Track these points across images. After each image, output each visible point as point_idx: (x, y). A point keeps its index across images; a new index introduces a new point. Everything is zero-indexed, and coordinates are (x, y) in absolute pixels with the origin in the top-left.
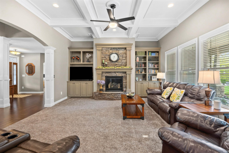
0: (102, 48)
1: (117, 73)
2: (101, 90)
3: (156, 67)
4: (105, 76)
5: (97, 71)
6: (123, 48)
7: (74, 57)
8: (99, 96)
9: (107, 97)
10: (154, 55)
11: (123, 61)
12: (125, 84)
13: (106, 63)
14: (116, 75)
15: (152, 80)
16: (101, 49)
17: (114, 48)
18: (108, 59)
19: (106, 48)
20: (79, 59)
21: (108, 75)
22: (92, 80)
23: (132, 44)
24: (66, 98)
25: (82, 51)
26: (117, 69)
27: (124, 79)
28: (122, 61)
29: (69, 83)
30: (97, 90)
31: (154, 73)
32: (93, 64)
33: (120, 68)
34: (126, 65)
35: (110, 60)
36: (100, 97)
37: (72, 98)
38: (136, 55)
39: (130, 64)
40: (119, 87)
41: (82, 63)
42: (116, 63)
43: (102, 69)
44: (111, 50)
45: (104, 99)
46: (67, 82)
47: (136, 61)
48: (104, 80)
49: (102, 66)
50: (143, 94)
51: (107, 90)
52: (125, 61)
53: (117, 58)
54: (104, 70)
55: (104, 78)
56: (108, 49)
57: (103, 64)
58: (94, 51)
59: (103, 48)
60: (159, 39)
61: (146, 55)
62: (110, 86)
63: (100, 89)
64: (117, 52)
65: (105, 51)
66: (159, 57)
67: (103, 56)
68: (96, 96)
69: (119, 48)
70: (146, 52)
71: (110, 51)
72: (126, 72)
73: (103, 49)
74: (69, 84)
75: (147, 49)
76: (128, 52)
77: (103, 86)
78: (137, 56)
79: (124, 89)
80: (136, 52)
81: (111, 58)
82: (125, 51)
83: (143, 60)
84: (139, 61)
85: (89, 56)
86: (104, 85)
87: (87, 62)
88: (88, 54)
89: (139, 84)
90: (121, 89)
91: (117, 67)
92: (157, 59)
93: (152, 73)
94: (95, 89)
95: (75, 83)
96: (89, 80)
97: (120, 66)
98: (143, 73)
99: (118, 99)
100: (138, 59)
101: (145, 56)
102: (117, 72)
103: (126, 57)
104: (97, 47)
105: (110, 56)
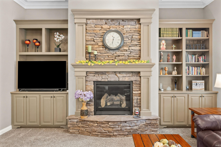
0: (87, 19)
1: (118, 75)
2: (83, 113)
3: (201, 62)
4: (94, 82)
5: (76, 70)
6: (132, 20)
7: (29, 41)
8: (80, 125)
9: (98, 129)
10: (198, 36)
11: (133, 48)
12: (137, 99)
13: (96, 53)
14: (117, 80)
15: (193, 88)
16: (85, 21)
17: (113, 20)
18: (101, 44)
19: (96, 19)
20: (38, 44)
21: (99, 78)
22: (66, 90)
23: (154, 10)
24: (10, 128)
25: (44, 27)
26: (119, 66)
27: (135, 87)
28: (130, 48)
29: (15, 95)
30: (76, 113)
31: (196, 75)
32: (67, 55)
33: (127, 63)
34: (140, 57)
35: (105, 46)
36: (82, 129)
37: (21, 127)
38: (160, 36)
39: (148, 55)
40: (124, 105)
41: (44, 52)
42: (118, 53)
43: (86, 66)
44: (106, 24)
45: (90, 133)
46: (10, 95)
47: (160, 49)
48: (91, 90)
49: (87, 59)
50: (175, 119)
51: (98, 112)
52: (138, 48)
53: (120, 42)
54: (91, 67)
55: (91, 86)
56: (99, 22)
57: (88, 55)
58: (70, 26)
59: (90, 19)
60: (207, 4)
61: (181, 36)
62: (104, 102)
63: (82, 111)
64: (119, 28)
65: (93, 25)
66: (208, 39)
67: (90, 38)
68: (73, 125)
69: (123, 20)
70: (181, 30)
71: (104, 26)
72: (139, 72)
73: (89, 22)
74: (15, 98)
75: (184, 23)
76: (143, 28)
77: (88, 104)
78: (162, 38)
79: (136, 110)
80: (160, 29)
81: (107, 41)
82: (137, 26)
83: (174, 46)
84: (166, 49)
85: (61, 39)
86: (90, 101)
87: (56, 51)
88: (58, 33)
89: (167, 98)
90: (129, 110)
91: (121, 62)
92: (204, 44)
93: (193, 75)
94: (72, 110)
95: (27, 95)
96: (60, 90)
97: (126, 60)
98: (175, 73)
99: (122, 133)
100: (165, 44)
101: (180, 38)
102: (120, 72)
103: (140, 40)
104: (76, 17)
105: (103, 37)
